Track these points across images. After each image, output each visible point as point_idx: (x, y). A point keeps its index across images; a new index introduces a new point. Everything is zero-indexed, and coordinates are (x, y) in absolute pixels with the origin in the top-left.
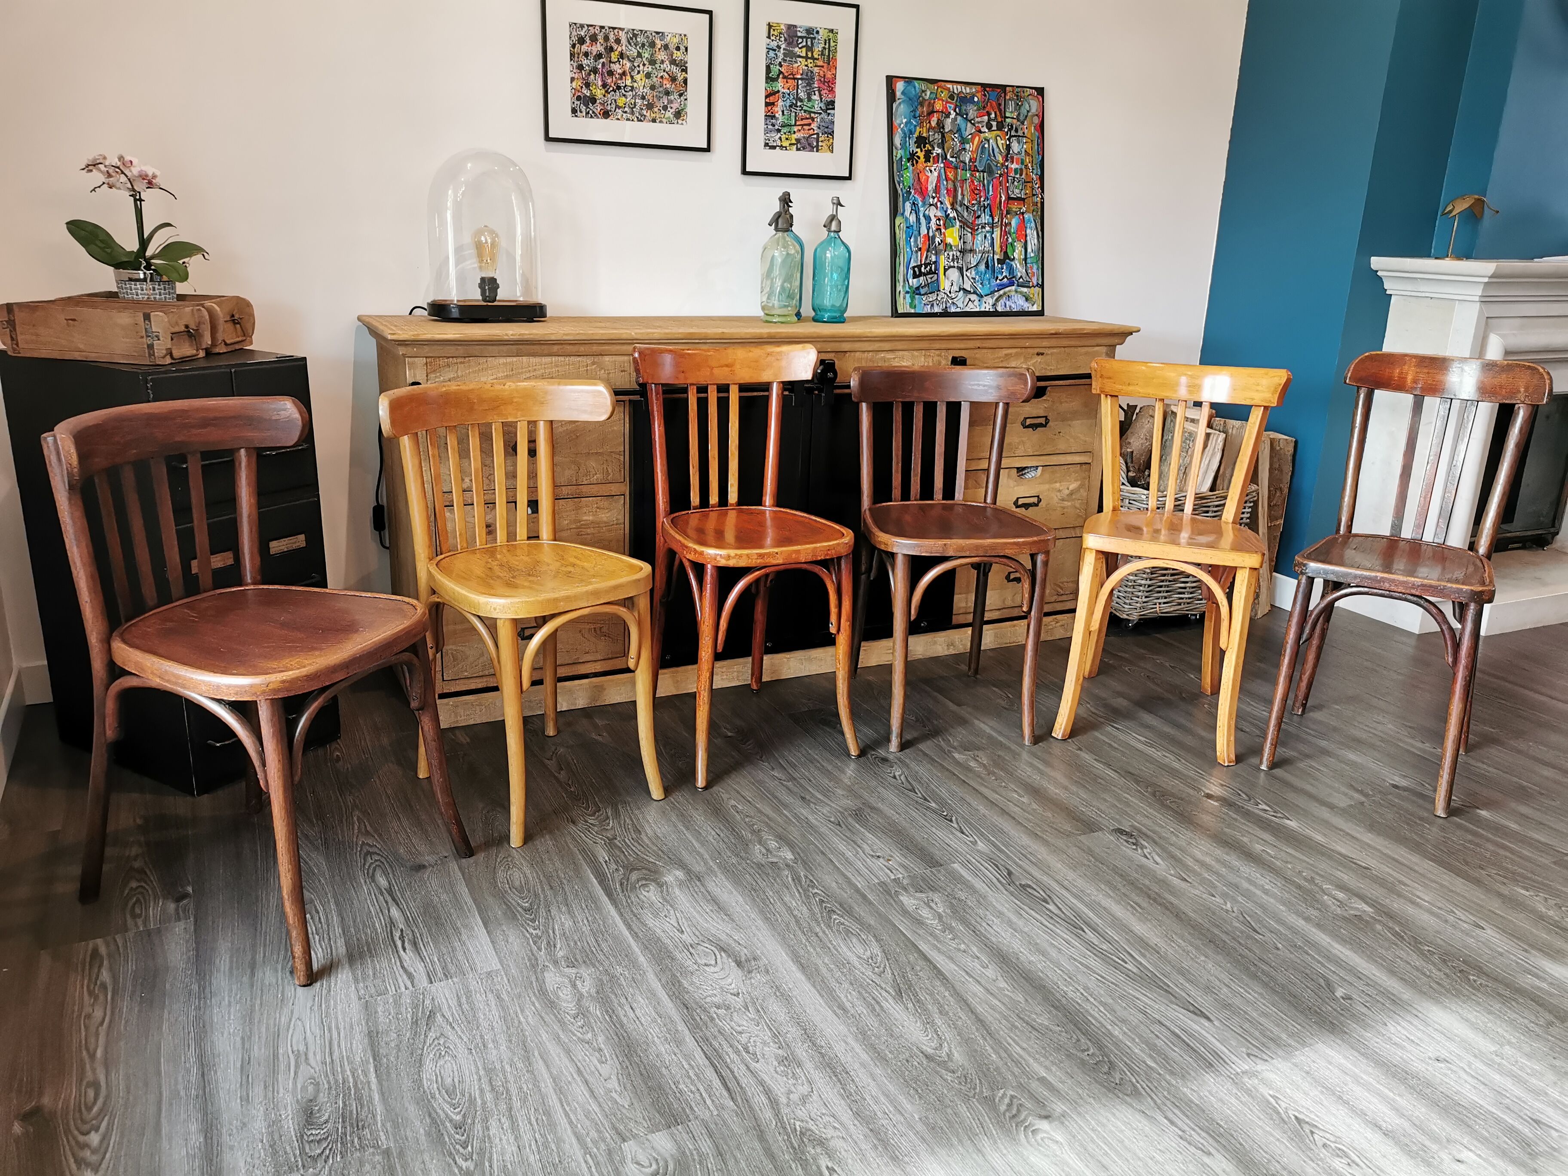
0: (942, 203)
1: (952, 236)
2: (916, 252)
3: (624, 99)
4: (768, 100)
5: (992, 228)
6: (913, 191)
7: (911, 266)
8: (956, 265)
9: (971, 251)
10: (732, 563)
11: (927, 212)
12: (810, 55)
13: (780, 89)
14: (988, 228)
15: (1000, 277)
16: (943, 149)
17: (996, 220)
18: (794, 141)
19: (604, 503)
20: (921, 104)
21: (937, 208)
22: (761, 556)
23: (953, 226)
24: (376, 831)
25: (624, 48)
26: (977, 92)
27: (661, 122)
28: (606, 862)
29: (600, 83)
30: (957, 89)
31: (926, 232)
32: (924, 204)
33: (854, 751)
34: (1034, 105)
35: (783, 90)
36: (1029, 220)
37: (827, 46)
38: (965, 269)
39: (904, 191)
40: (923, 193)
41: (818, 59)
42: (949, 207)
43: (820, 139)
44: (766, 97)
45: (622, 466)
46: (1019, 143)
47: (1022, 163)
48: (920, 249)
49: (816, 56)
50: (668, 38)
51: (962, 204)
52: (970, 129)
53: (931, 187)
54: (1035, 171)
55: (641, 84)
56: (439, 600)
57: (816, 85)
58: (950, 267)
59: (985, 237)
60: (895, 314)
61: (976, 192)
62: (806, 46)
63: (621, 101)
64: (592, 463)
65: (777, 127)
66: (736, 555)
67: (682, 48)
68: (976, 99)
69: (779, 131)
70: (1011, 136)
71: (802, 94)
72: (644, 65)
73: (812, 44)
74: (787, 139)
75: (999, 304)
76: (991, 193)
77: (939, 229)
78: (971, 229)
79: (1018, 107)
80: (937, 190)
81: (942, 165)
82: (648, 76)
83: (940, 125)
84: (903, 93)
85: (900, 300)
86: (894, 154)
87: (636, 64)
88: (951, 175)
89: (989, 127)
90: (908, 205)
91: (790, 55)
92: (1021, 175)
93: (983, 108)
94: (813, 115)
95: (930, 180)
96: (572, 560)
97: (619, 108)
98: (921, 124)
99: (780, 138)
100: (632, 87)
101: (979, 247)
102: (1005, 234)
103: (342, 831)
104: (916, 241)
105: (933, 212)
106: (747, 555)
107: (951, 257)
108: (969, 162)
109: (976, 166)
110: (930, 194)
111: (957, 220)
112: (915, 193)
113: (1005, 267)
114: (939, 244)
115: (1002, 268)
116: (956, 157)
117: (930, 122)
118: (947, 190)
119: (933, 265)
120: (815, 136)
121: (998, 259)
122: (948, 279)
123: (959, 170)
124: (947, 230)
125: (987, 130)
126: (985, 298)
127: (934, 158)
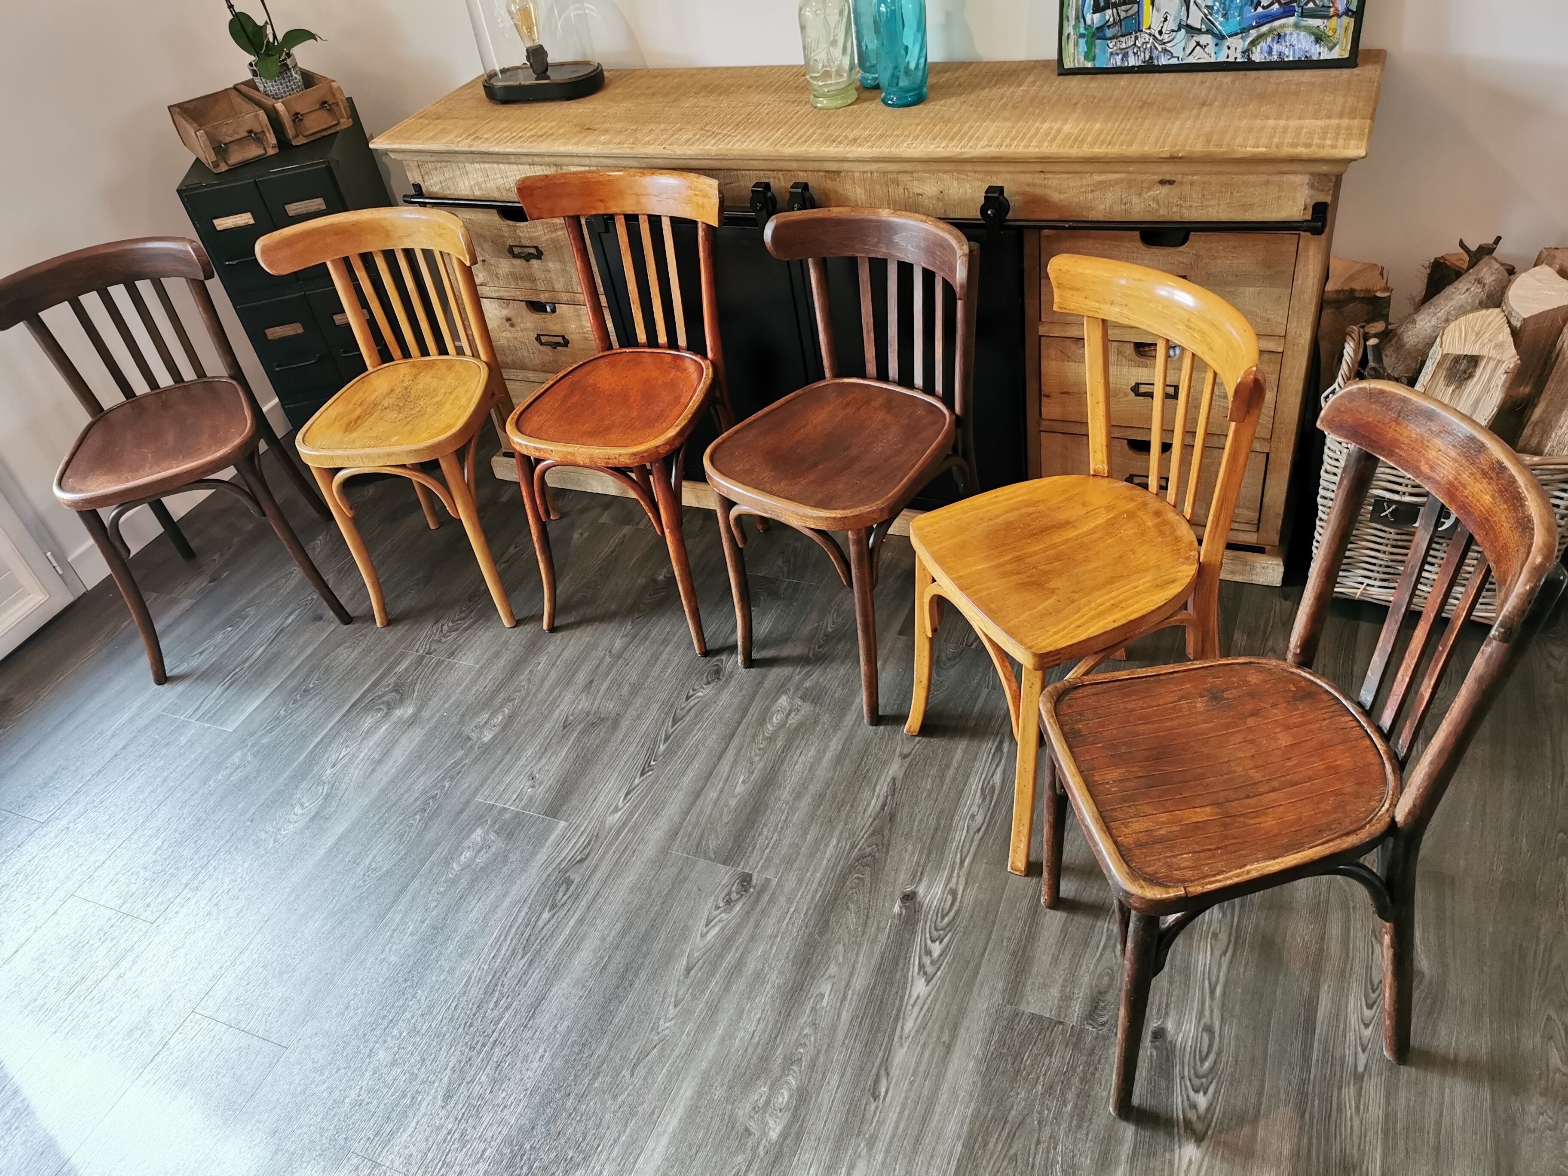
15: (1265, 4)
60: (1063, 71)
75: (1257, 49)
85: (1069, 49)
122: (1158, 11)
126: (1230, 40)
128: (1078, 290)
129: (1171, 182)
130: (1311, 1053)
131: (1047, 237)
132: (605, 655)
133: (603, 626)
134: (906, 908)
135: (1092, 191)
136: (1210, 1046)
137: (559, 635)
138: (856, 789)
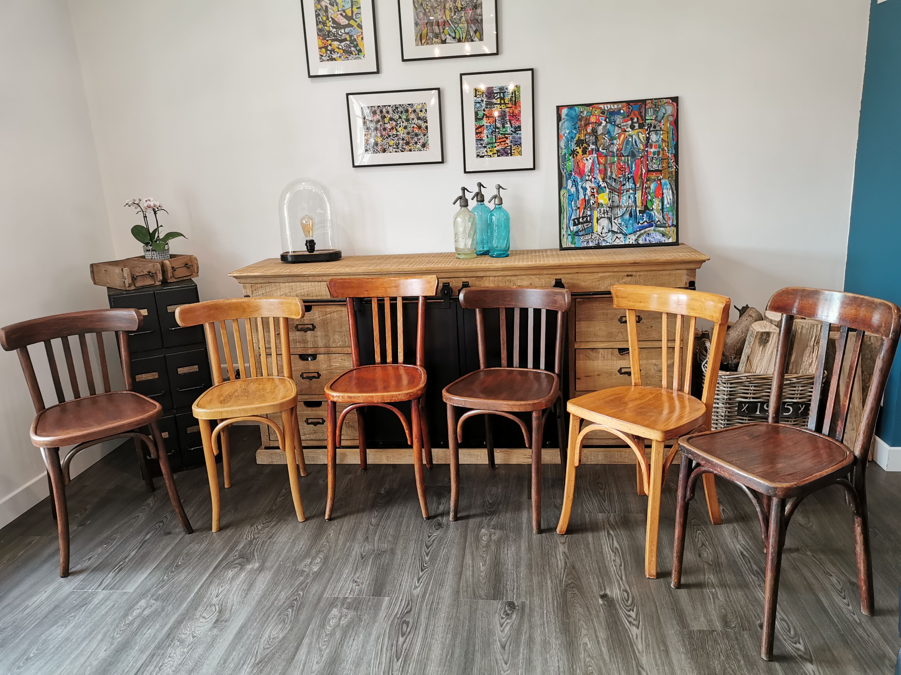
0: (595, 179)
1: (603, 198)
2: (576, 210)
3: (393, 141)
4: (477, 131)
5: (635, 191)
6: (573, 174)
7: (572, 218)
8: (606, 216)
9: (618, 206)
11: (584, 185)
12: (502, 102)
13: (485, 124)
14: (631, 191)
15: (641, 222)
16: (597, 145)
17: (638, 185)
18: (495, 152)
20: (580, 120)
21: (591, 182)
23: (604, 192)
25: (391, 115)
26: (623, 107)
27: (414, 151)
29: (379, 135)
30: (607, 107)
31: (583, 197)
32: (582, 180)
34: (670, 109)
35: (486, 124)
36: (666, 184)
37: (514, 95)
38: (613, 218)
39: (567, 174)
40: (581, 173)
41: (508, 104)
42: (601, 180)
43: (513, 149)
44: (476, 129)
46: (657, 134)
47: (659, 148)
48: (579, 208)
49: (507, 102)
50: (415, 106)
51: (611, 178)
52: (617, 130)
53: (587, 169)
54: (670, 152)
55: (402, 133)
57: (507, 119)
58: (602, 217)
59: (629, 197)
60: (562, 249)
61: (622, 169)
62: (500, 97)
63: (392, 143)
64: (337, 336)
65: (484, 145)
67: (424, 110)
68: (622, 111)
69: (485, 147)
70: (650, 131)
71: (499, 125)
72: (403, 122)
73: (504, 96)
74: (491, 151)
75: (640, 239)
76: (634, 169)
77: (593, 195)
78: (618, 193)
79: (656, 112)
80: (592, 170)
81: (596, 155)
82: (405, 128)
83: (594, 131)
84: (567, 115)
85: (564, 240)
86: (560, 152)
87: (398, 123)
88: (602, 161)
89: (632, 127)
90: (570, 182)
91: (490, 105)
92: (658, 155)
93: (628, 116)
94: (506, 136)
95: (586, 165)
97: (391, 146)
98: (580, 132)
99: (486, 151)
100: (397, 135)
101: (624, 204)
102: (645, 194)
104: (576, 203)
105: (588, 185)
107: (602, 212)
108: (617, 151)
109: (622, 153)
110: (586, 174)
111: (607, 188)
112: (575, 174)
113: (645, 215)
114: (593, 204)
115: (643, 216)
116: (606, 150)
117: (586, 130)
118: (599, 170)
119: (589, 218)
120: (509, 147)
121: (639, 211)
122: (600, 225)
123: (609, 157)
124: (600, 195)
125: (630, 130)
126: (629, 235)
127: (589, 151)
128: (625, 298)
129: (631, 276)
130: (834, 621)
131: (579, 302)
132: (368, 526)
133: (360, 515)
134: (606, 601)
135: (598, 281)
136: (788, 626)
137: (335, 522)
138: (547, 558)
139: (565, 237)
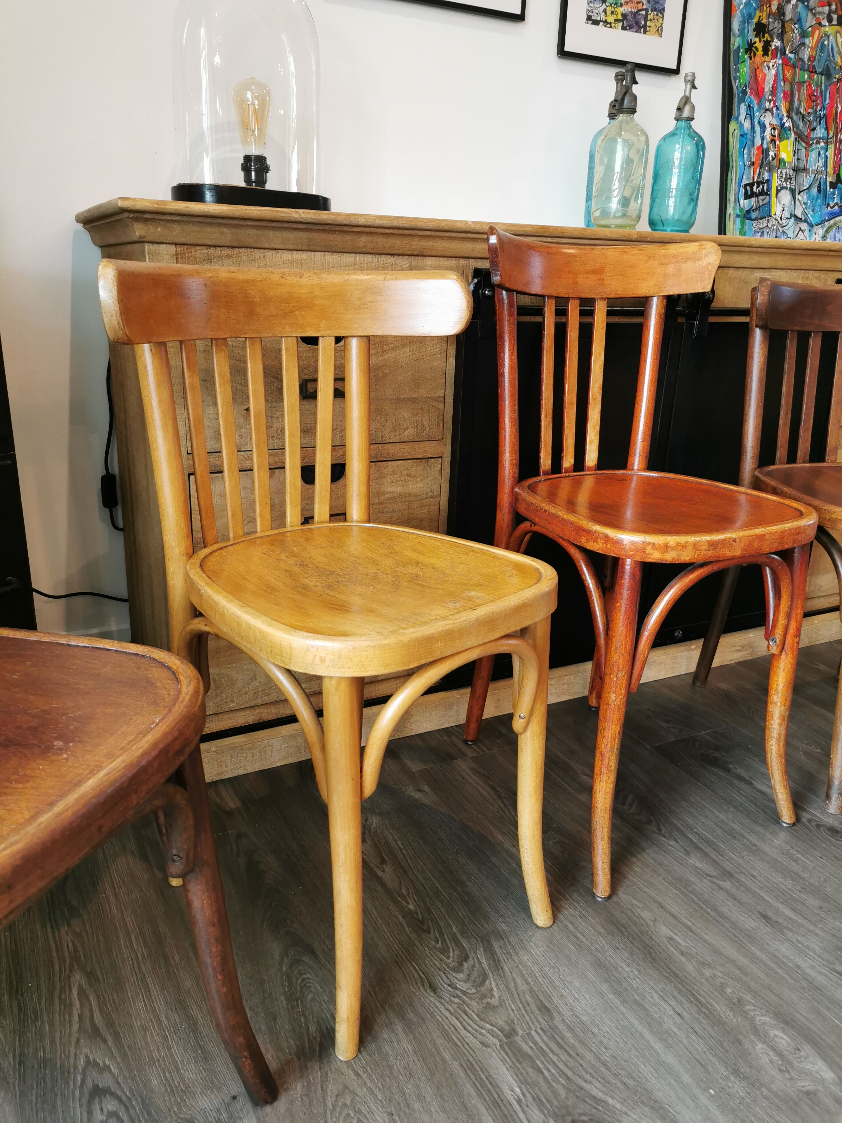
0: (778, 109)
1: (787, 150)
2: (749, 167)
5: (827, 143)
6: (749, 91)
7: (743, 183)
8: (788, 186)
10: (669, 557)
11: (762, 118)
14: (822, 144)
15: (831, 205)
16: (782, 41)
17: (831, 135)
18: (620, 17)
19: (418, 468)
21: (773, 114)
22: (712, 544)
23: (788, 138)
24: (110, 1024)
28: (519, 1101)
31: (760, 143)
32: (760, 108)
33: (786, 815)
38: (797, 192)
39: (740, 89)
40: (759, 93)
42: (785, 114)
43: (649, 17)
45: (441, 417)
48: (753, 164)
51: (798, 112)
52: (810, 20)
53: (768, 87)
56: (207, 629)
58: (783, 188)
59: (819, 154)
61: (813, 98)
64: (405, 414)
66: (678, 544)
69: (604, 1)
74: (612, 13)
75: (829, 236)
76: (828, 101)
77: (773, 141)
78: (806, 143)
80: (774, 92)
81: (780, 62)
83: (781, 12)
85: (729, 226)
86: (732, 42)
88: (788, 75)
89: (830, 20)
90: (743, 108)
95: (767, 79)
96: (409, 554)
98: (760, 7)
99: (605, 11)
101: (812, 167)
102: (838, 152)
103: (52, 1025)
104: (749, 154)
105: (769, 120)
106: (695, 544)
107: (784, 176)
108: (808, 61)
109: (814, 67)
110: (766, 96)
111: (792, 131)
112: (751, 93)
113: (836, 193)
114: (773, 159)
115: (834, 194)
116: (795, 53)
117: (770, 6)
118: (784, 94)
119: (766, 185)
120: (644, 12)
121: (831, 182)
122: (779, 202)
123: (797, 70)
124: (782, 143)
125: (827, 24)
126: (816, 227)
127: (772, 50)
139: (732, 219)
